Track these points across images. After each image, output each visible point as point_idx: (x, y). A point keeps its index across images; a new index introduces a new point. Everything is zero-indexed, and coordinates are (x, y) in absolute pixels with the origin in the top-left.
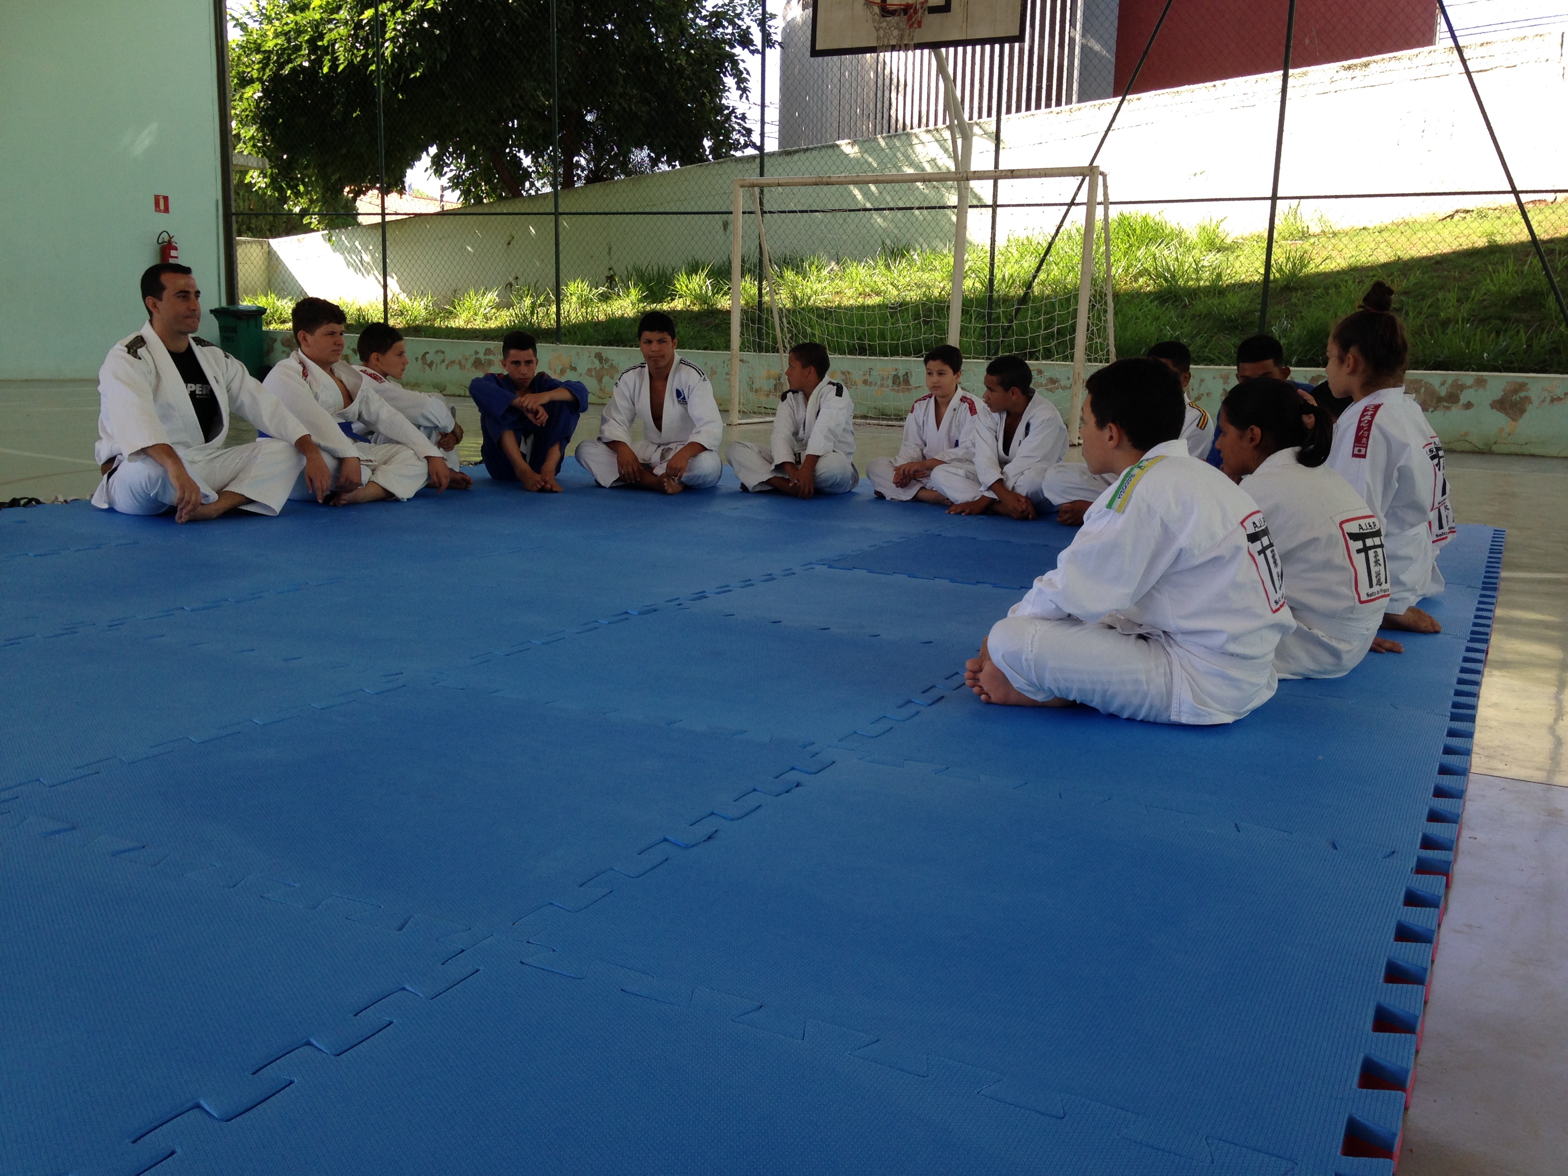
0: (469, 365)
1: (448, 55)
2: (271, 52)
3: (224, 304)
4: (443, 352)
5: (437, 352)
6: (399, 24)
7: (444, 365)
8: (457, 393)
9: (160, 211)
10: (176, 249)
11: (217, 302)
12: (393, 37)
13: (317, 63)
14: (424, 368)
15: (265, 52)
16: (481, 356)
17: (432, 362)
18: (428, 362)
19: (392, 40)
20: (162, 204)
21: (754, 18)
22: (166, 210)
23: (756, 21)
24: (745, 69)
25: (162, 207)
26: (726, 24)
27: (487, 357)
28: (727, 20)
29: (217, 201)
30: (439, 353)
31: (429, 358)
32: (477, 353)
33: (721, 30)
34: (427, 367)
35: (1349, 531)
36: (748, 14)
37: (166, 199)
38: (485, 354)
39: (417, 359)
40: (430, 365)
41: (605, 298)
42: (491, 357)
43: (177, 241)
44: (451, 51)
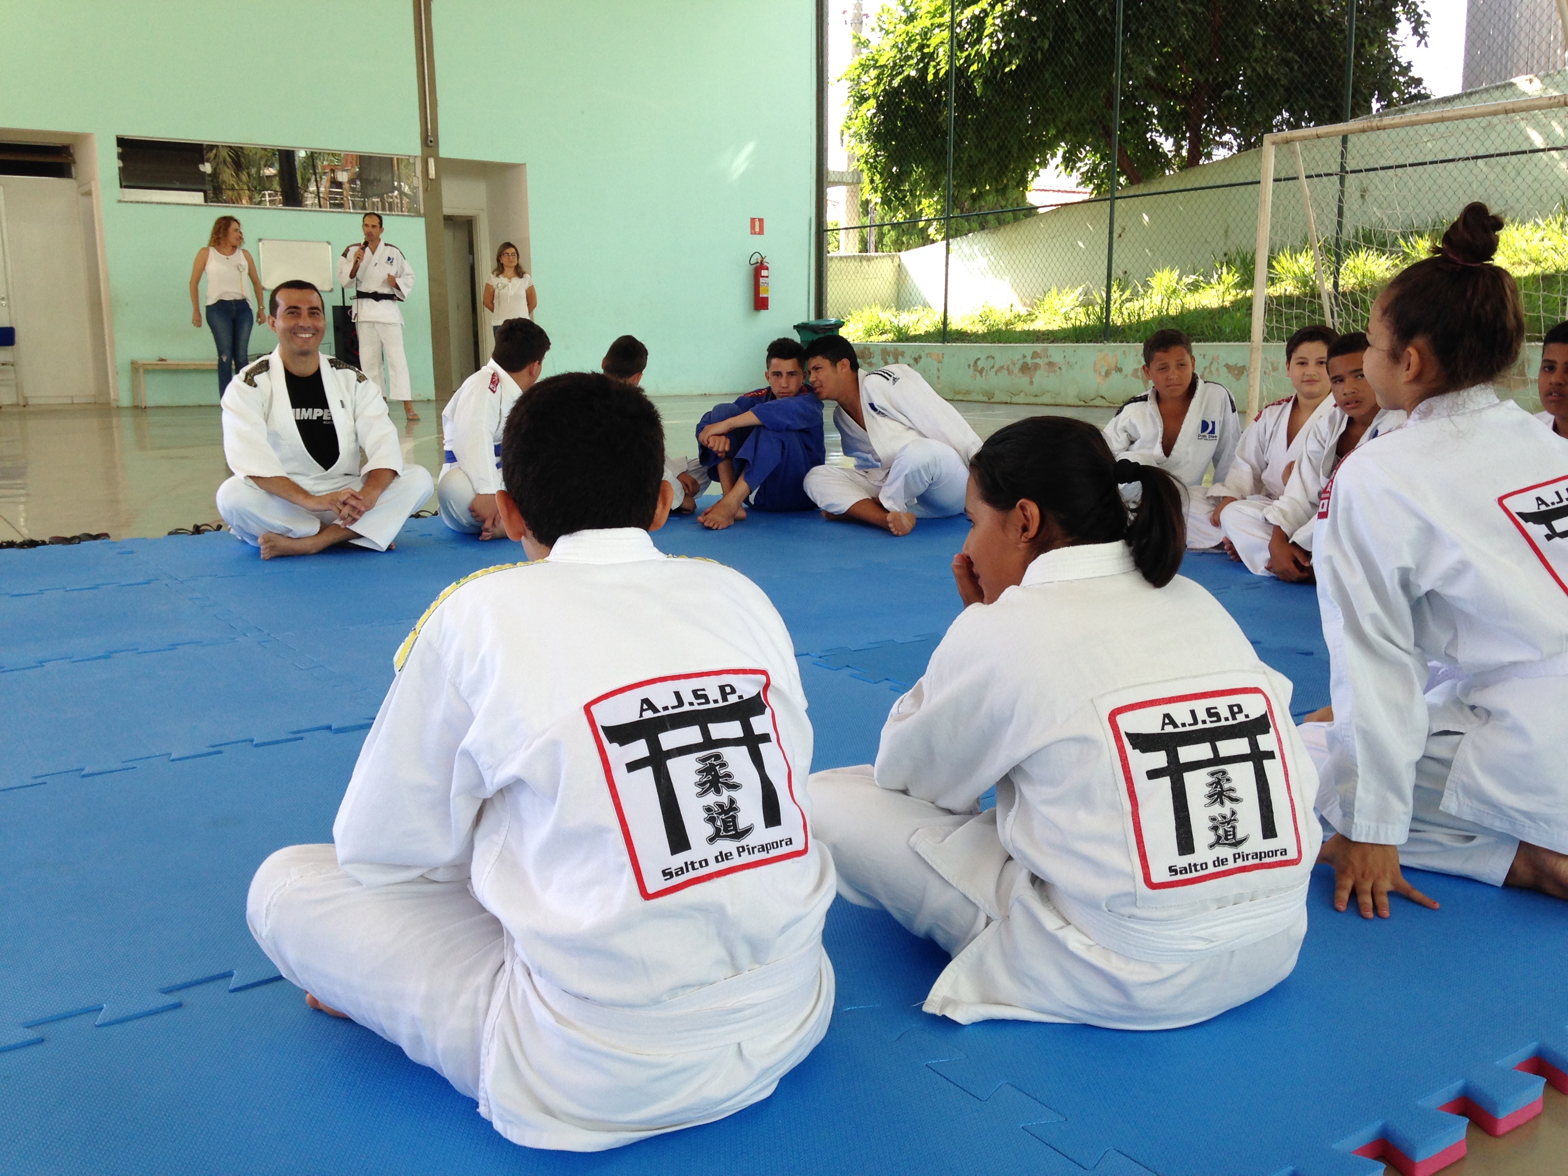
0: (1016, 370)
1: (1050, 44)
2: (885, 66)
3: (812, 318)
4: (993, 358)
5: (988, 357)
6: (997, 18)
7: (994, 370)
8: (1004, 400)
9: (755, 233)
10: (767, 269)
11: (806, 316)
12: (992, 33)
13: (923, 72)
14: (975, 375)
15: (881, 66)
16: (1029, 360)
17: (983, 369)
18: (979, 368)
19: (991, 36)
20: (757, 226)
22: (761, 232)
25: (757, 229)
27: (1034, 361)
29: (810, 220)
30: (990, 359)
31: (980, 364)
32: (1024, 357)
34: (978, 374)
35: (1132, 730)
37: (761, 221)
38: (1032, 358)
39: (969, 366)
40: (981, 372)
41: (1194, 287)
42: (1038, 361)
43: (769, 261)
44: (1054, 38)
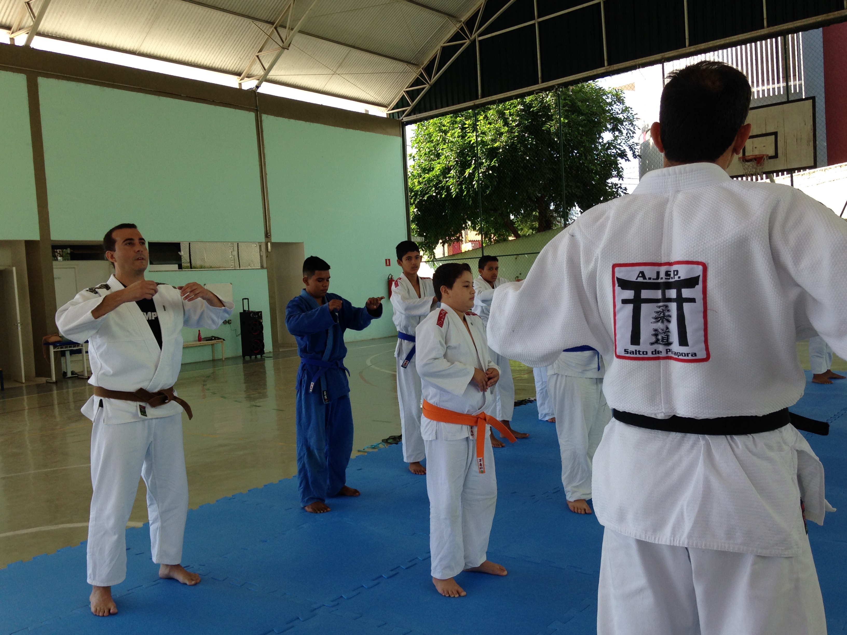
20: (388, 262)
21: (627, 145)
23: (628, 146)
24: (621, 167)
25: (388, 264)
26: (612, 148)
28: (613, 146)
33: (610, 151)
36: (624, 143)
37: (389, 260)
